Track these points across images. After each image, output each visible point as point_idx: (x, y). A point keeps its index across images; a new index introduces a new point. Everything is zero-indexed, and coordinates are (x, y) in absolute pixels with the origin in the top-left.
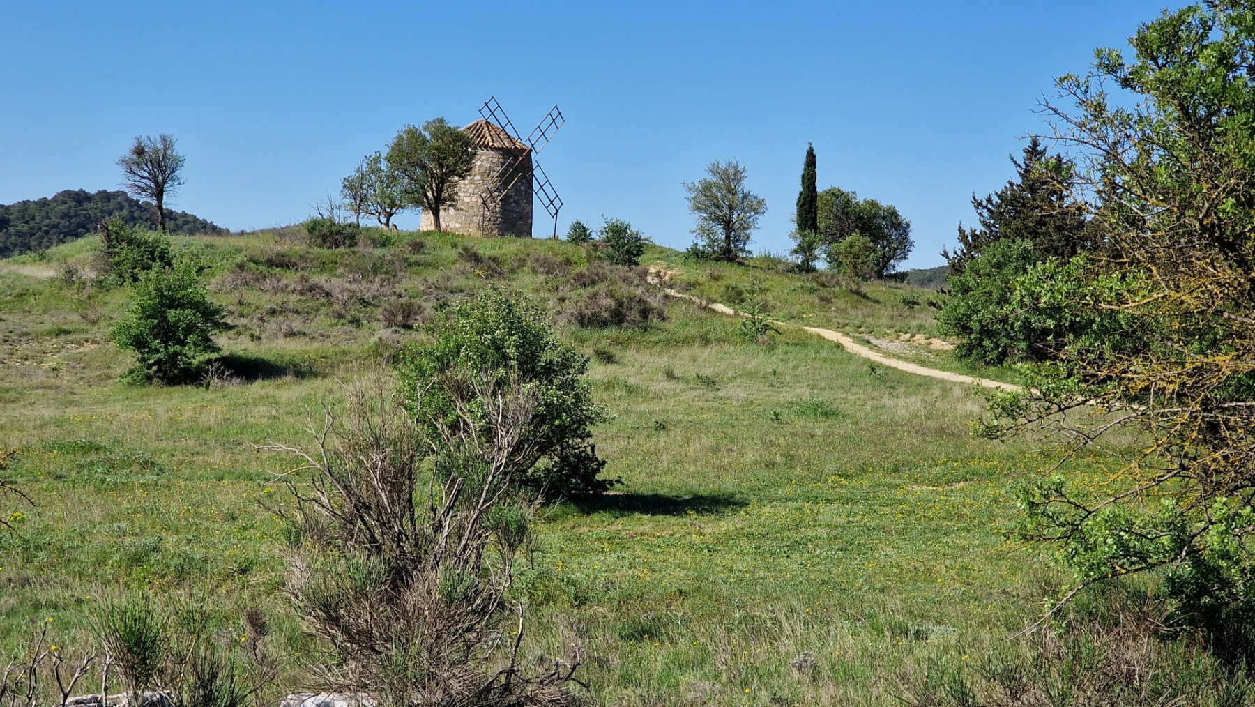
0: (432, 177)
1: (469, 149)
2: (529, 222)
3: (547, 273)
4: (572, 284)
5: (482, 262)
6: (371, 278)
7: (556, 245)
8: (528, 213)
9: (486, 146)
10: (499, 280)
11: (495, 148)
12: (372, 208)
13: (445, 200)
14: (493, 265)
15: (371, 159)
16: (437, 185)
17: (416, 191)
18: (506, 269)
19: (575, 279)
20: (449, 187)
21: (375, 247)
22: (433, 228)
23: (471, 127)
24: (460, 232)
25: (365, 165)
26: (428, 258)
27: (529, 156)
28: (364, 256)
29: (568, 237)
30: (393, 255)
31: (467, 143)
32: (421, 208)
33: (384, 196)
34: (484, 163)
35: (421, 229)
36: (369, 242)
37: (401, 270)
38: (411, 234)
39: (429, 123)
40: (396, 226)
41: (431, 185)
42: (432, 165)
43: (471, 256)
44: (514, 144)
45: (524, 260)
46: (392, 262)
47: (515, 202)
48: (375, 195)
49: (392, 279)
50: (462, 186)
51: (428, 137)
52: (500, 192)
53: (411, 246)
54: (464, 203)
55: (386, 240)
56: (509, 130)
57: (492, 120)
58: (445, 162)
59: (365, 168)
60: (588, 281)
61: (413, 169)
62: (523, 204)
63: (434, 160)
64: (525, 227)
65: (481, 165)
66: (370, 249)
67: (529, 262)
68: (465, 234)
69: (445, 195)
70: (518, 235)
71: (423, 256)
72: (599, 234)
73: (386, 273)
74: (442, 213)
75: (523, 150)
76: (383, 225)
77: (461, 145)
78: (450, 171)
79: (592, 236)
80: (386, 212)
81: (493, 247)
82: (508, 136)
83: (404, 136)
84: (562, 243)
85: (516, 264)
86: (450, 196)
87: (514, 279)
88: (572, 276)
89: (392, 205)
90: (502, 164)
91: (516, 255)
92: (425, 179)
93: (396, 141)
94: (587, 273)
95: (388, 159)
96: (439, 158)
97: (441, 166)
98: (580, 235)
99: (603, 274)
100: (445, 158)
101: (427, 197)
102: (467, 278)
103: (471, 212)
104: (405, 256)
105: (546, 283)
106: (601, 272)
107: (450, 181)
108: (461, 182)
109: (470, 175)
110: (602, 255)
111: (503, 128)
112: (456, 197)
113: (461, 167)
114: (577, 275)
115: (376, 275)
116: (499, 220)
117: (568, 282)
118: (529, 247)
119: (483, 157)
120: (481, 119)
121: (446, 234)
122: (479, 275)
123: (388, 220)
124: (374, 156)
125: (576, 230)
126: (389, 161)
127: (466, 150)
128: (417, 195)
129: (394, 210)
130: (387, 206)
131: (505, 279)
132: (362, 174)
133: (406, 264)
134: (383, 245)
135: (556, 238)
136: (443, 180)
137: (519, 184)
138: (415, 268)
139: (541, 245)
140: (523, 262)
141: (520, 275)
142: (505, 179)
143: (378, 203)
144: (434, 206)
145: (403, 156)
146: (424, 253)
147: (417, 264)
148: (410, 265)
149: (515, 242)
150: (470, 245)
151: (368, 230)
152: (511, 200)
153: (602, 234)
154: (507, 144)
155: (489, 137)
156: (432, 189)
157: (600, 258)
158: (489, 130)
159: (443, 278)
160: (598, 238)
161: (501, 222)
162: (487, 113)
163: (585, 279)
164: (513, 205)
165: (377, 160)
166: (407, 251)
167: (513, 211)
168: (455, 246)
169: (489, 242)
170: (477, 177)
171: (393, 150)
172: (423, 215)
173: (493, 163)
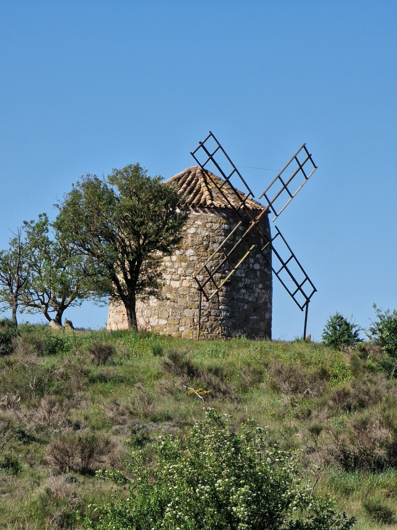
0: (124, 252)
1: (178, 211)
2: (267, 316)
3: (295, 390)
4: (330, 408)
5: (198, 376)
6: (34, 401)
7: (306, 350)
8: (265, 303)
9: (203, 206)
10: (223, 401)
11: (215, 208)
12: (35, 297)
13: (143, 284)
14: (215, 380)
15: (33, 225)
16: (131, 263)
17: (100, 272)
18: (233, 385)
19: (334, 400)
20: (150, 265)
21: (41, 354)
22: (125, 325)
23: (179, 179)
24: (166, 331)
25: (24, 235)
26: (119, 371)
27: (265, 219)
28: (24, 368)
29: (325, 338)
30: (69, 366)
31: (174, 200)
32: (107, 298)
33: (53, 279)
34: (199, 231)
35: (108, 328)
36: (31, 348)
37: (79, 388)
38: (93, 335)
39: (119, 173)
40: (70, 323)
41: (123, 263)
42: (123, 234)
43: (182, 367)
44: (244, 203)
45: (261, 373)
46: (65, 377)
47: (246, 287)
48: (40, 278)
49: (66, 402)
50: (168, 264)
51: (117, 193)
52: (224, 273)
53: (93, 352)
54: (171, 289)
55: (57, 344)
56: (235, 181)
57: (210, 167)
58: (143, 230)
59: (24, 239)
60: (355, 403)
61: (96, 240)
62: (258, 290)
63: (126, 225)
64: (262, 324)
65: (195, 234)
66: (33, 358)
67: (267, 375)
68: (174, 334)
69: (142, 277)
70: (251, 336)
71: (111, 368)
72: (370, 333)
73: (57, 393)
74: (139, 304)
75: (256, 211)
76: (52, 323)
77: (166, 206)
78: (150, 242)
79: (360, 337)
80: (56, 302)
81: (214, 354)
82: (235, 190)
83: (82, 192)
84: (316, 346)
85: (248, 379)
86: (150, 278)
87: (245, 401)
88: (331, 395)
89: (65, 293)
90: (227, 232)
91: (249, 365)
92: (113, 254)
93: (69, 198)
94: (352, 391)
95: (58, 226)
96: (134, 223)
97: (136, 235)
98: (342, 334)
99: (376, 392)
100: (142, 223)
101: (117, 281)
102: (177, 400)
103: (181, 302)
104: (85, 367)
105: (293, 406)
106: (373, 389)
107: (150, 257)
108: (167, 258)
109: (179, 248)
110: (374, 365)
111: (227, 179)
112: (159, 280)
113: (167, 237)
114: (338, 394)
115: (42, 396)
116: (223, 313)
117: (324, 404)
118: (267, 353)
119: (199, 223)
120: (193, 165)
121: (146, 334)
122: (194, 395)
123: (59, 315)
124: (37, 220)
125: (335, 328)
126: (59, 228)
127: (173, 212)
128: (101, 279)
129: (68, 299)
130: (57, 294)
131: (232, 400)
132: (21, 248)
133: (86, 380)
134: (52, 351)
135: (306, 340)
136: (139, 255)
137: (252, 261)
138: (100, 386)
139: (284, 350)
140: (259, 376)
141: (255, 395)
142: (231, 254)
143: (45, 291)
144: (126, 293)
145: (81, 220)
146: (114, 364)
147: (103, 379)
148: (93, 381)
149: (247, 346)
150: (181, 350)
151: (29, 329)
152: (241, 285)
153: (374, 333)
154: (233, 201)
155: (206, 193)
156: (123, 269)
157: (371, 369)
158: (205, 181)
159: (142, 399)
160: (367, 340)
161: (226, 318)
162: (202, 156)
163: (350, 400)
164: (243, 291)
165: (42, 227)
166: (88, 361)
167: (243, 301)
168: (158, 352)
169: (209, 347)
170: (190, 252)
171: (65, 211)
172: (111, 307)
173: (213, 231)
